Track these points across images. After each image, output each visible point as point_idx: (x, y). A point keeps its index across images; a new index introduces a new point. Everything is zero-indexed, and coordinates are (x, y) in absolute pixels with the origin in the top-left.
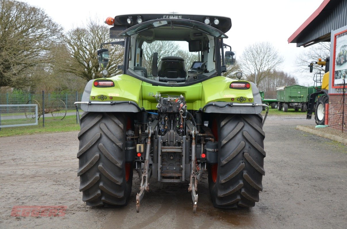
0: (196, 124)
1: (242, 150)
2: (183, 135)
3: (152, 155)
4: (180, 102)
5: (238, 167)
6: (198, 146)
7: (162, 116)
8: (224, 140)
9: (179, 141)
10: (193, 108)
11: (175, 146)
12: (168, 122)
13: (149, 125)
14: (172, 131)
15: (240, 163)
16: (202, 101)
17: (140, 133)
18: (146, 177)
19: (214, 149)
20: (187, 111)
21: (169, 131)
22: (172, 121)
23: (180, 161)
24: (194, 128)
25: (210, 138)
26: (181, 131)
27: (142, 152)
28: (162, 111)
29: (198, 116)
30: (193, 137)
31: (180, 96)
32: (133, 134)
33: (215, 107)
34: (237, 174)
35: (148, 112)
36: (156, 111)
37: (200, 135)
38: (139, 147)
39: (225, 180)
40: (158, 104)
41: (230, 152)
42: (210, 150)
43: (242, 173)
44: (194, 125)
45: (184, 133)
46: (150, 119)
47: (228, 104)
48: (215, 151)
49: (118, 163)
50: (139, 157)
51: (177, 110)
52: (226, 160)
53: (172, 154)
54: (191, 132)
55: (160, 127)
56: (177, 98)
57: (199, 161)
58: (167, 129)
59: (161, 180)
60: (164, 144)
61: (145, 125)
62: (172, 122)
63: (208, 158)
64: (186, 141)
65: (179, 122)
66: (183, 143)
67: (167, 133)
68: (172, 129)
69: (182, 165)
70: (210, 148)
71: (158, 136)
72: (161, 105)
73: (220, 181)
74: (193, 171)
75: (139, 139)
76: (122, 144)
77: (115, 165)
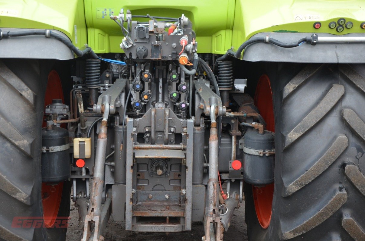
0: (218, 89)
1: (339, 157)
2: (188, 117)
3: (113, 163)
4: (179, 34)
5: (329, 199)
6: (225, 140)
7: (135, 69)
8: (292, 131)
9: (178, 132)
10: (211, 50)
11: (167, 144)
12: (150, 84)
13: (104, 90)
14: (160, 106)
15: (335, 192)
16: (234, 31)
17: (81, 110)
18: (94, 222)
19: (264, 151)
20: (196, 57)
21: (154, 107)
22: (161, 80)
23: (180, 178)
24: (213, 98)
25: (254, 123)
26: (183, 106)
27: (86, 157)
28: (134, 57)
29: (225, 69)
30: (213, 121)
31: (180, 19)
32: (65, 112)
33: (269, 46)
34: (325, 218)
35: (103, 59)
36: (121, 56)
37: (228, 114)
38: (80, 146)
39: (295, 231)
40: (125, 39)
41: (309, 161)
42: (254, 152)
43: (338, 216)
44: (215, 91)
45: (189, 112)
46: (107, 75)
47: (303, 37)
48: (267, 155)
49: (19, 192)
50: (81, 168)
51: (173, 54)
52: (297, 182)
53: (161, 163)
54: (208, 108)
55: (131, 96)
56: (171, 24)
57: (225, 176)
58: (148, 102)
59: (133, 226)
60: (141, 138)
61: (94, 92)
62: (161, 84)
63: (248, 172)
64: (194, 130)
65: (177, 85)
66: (187, 136)
67: (148, 112)
68: (160, 100)
69: (185, 188)
70: (254, 148)
71: (127, 117)
72: (131, 42)
73: (282, 234)
74: (212, 208)
75: (79, 125)
76: (31, 141)
77: (10, 197)
